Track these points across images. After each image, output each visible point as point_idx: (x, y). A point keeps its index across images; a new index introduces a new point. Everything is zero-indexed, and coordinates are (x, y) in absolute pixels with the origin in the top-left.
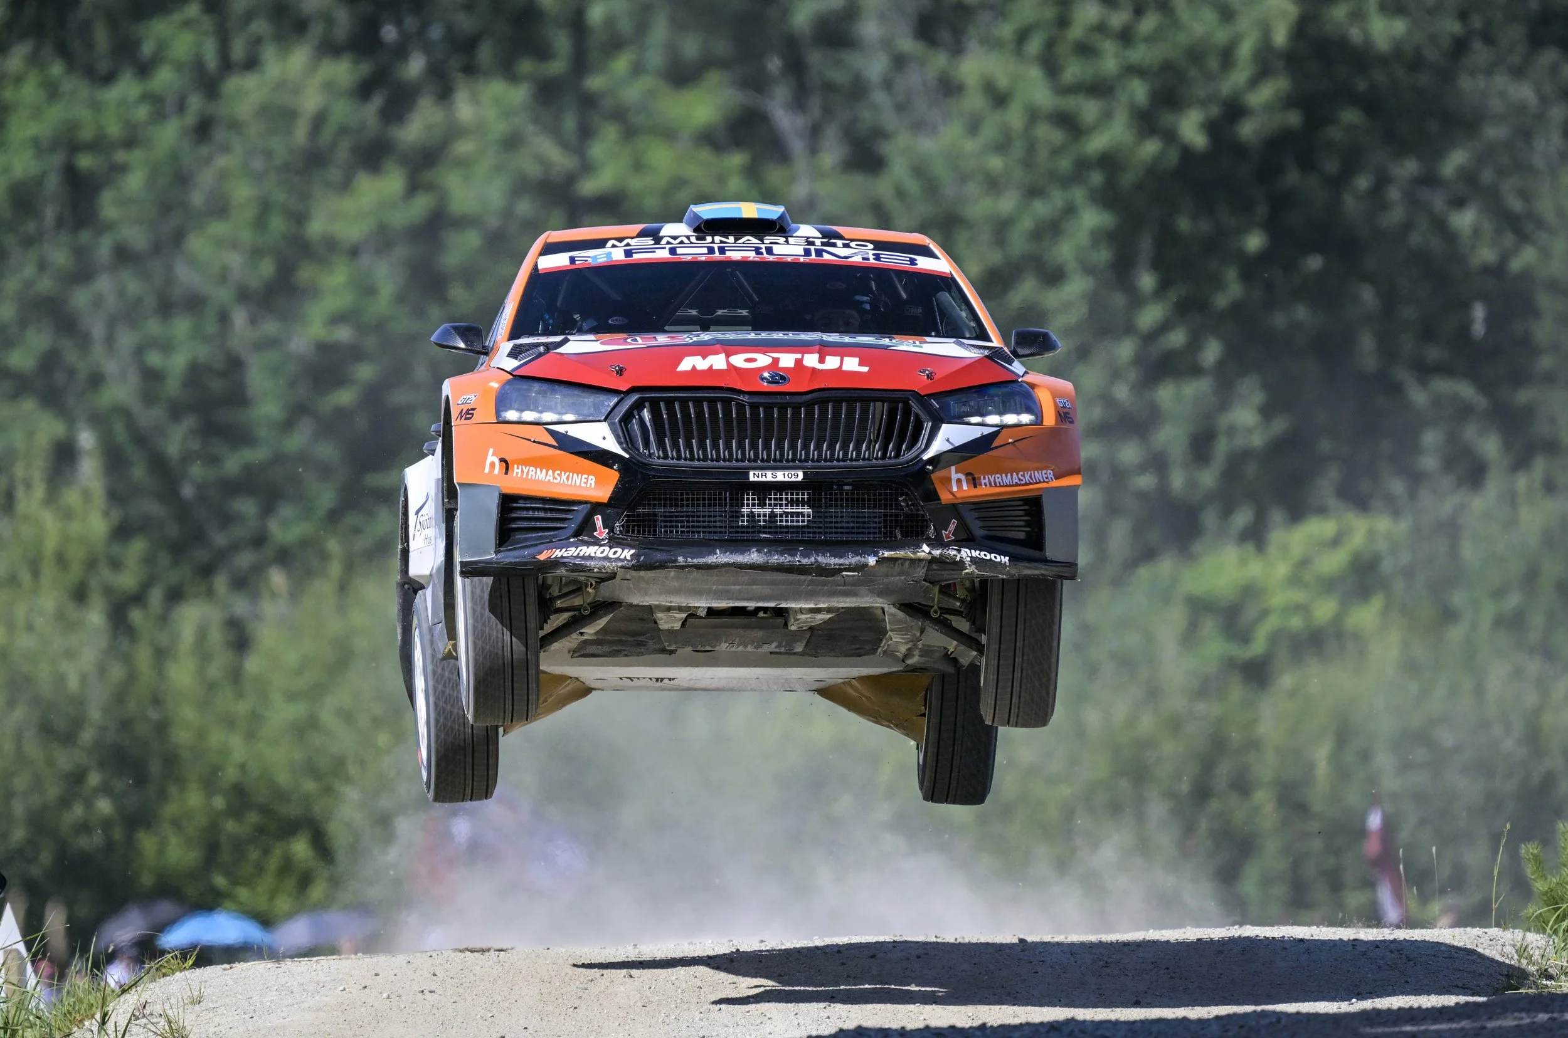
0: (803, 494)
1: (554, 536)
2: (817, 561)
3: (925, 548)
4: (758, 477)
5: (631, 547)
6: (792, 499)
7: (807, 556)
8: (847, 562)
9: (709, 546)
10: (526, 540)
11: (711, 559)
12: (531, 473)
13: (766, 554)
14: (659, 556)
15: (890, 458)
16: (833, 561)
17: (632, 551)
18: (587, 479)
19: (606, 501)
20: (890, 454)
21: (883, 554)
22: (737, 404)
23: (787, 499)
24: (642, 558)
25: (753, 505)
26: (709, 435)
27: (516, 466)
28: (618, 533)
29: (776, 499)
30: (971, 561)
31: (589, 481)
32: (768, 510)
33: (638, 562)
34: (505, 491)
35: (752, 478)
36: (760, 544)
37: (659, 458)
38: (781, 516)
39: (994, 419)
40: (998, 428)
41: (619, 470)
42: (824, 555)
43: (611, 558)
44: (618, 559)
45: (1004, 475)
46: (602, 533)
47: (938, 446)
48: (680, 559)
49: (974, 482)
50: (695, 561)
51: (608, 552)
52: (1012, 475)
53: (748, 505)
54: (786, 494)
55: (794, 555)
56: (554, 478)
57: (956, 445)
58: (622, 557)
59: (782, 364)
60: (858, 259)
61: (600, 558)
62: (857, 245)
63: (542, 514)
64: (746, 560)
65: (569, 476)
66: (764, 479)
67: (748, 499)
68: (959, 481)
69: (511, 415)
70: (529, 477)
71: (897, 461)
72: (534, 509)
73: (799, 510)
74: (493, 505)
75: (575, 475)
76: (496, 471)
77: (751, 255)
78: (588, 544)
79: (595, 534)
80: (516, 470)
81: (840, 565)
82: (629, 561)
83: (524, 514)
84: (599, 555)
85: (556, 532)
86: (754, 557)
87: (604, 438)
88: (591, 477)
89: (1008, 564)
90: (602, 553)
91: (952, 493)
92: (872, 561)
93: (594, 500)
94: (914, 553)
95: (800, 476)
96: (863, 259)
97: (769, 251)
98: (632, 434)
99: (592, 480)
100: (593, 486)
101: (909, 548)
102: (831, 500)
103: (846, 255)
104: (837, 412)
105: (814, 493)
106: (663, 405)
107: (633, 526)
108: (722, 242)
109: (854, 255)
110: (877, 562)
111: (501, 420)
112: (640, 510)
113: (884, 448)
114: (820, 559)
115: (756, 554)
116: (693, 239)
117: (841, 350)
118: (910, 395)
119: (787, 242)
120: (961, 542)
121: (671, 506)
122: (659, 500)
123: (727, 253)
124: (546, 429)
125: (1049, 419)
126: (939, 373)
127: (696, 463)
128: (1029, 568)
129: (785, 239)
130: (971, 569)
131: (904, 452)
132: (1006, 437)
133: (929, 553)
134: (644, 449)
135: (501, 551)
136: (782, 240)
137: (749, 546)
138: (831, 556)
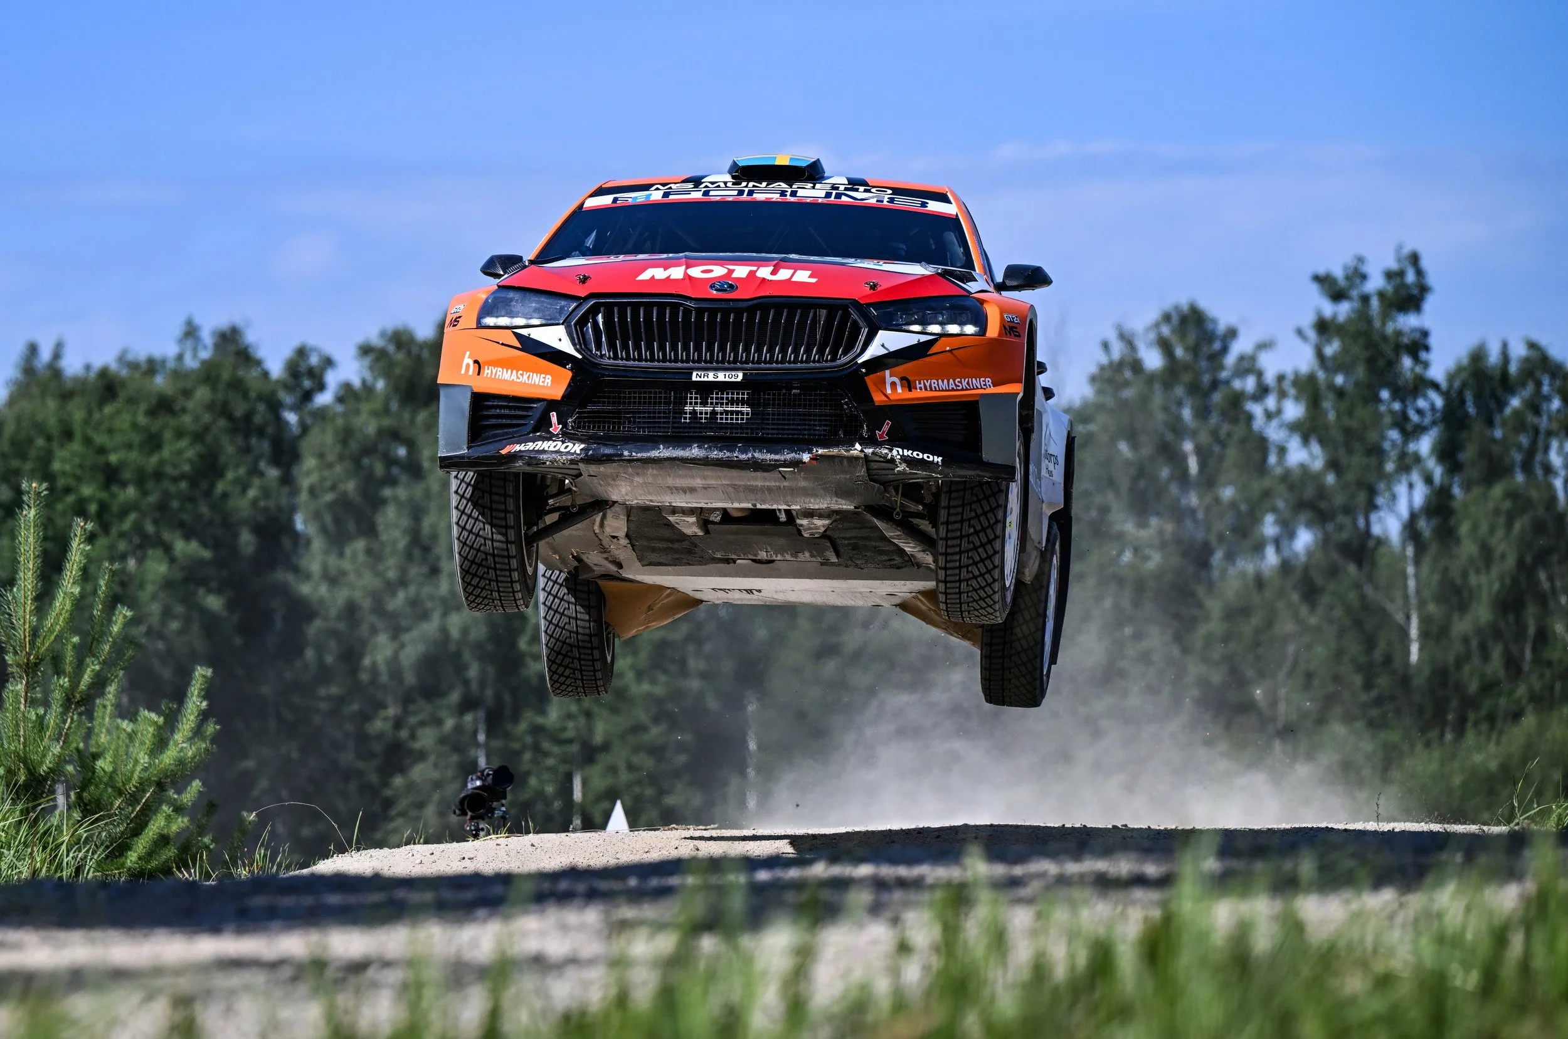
0: (743, 394)
1: (517, 432)
2: (753, 457)
3: (858, 446)
4: (700, 377)
5: (581, 441)
6: (732, 398)
7: (745, 452)
8: (782, 458)
9: (653, 441)
10: (494, 436)
11: (654, 454)
12: (498, 373)
13: (706, 449)
14: (608, 451)
15: (826, 361)
16: (769, 457)
17: (582, 446)
18: (544, 378)
19: (559, 399)
20: (827, 357)
21: (817, 451)
22: (685, 309)
23: (727, 398)
24: (591, 452)
25: (696, 403)
26: (657, 339)
27: (486, 367)
28: (570, 428)
29: (717, 398)
30: (901, 459)
31: (547, 381)
32: (709, 409)
33: (587, 455)
34: (475, 390)
35: (694, 378)
36: (701, 440)
37: (609, 358)
38: (721, 414)
39: (935, 329)
40: (934, 337)
41: (571, 370)
42: (760, 451)
43: (562, 452)
44: (568, 452)
45: (940, 381)
46: (556, 428)
47: (874, 350)
48: (626, 453)
49: (909, 385)
50: (639, 456)
51: (559, 445)
54: (728, 394)
55: (733, 451)
56: (518, 378)
57: (891, 350)
58: (572, 451)
59: (734, 275)
60: (874, 201)
62: (877, 191)
63: (507, 412)
64: (687, 455)
66: (706, 379)
67: (691, 398)
68: (893, 384)
70: (497, 377)
71: (834, 364)
72: (501, 407)
73: (739, 409)
74: (466, 403)
75: (535, 375)
76: (471, 372)
77: (776, 197)
78: (544, 439)
79: (551, 429)
80: (486, 371)
81: (776, 460)
82: (578, 454)
83: (493, 412)
84: (552, 449)
85: (518, 429)
86: (695, 452)
87: (560, 340)
88: (548, 376)
89: (940, 464)
90: (555, 447)
91: (886, 396)
92: (806, 457)
93: (550, 398)
94: (848, 451)
95: (739, 376)
96: (877, 201)
97: (794, 194)
98: (587, 337)
99: (548, 380)
100: (549, 385)
101: (843, 446)
102: (769, 399)
103: (863, 198)
104: (777, 317)
105: (753, 394)
106: (616, 310)
107: (585, 422)
108: (754, 186)
109: (870, 199)
110: (811, 459)
111: (480, 326)
112: (590, 408)
113: (821, 352)
114: (756, 455)
115: (696, 449)
116: (729, 184)
117: (796, 266)
118: (851, 303)
119: (813, 188)
120: (894, 441)
121: (619, 403)
122: (609, 397)
123: (755, 195)
124: (515, 334)
125: (993, 330)
126: (884, 285)
127: (643, 364)
128: (964, 468)
129: (812, 185)
130: (902, 467)
131: (841, 355)
132: (944, 345)
133: (862, 451)
134: (596, 351)
135: (474, 447)
136: (810, 185)
137: (690, 442)
138: (767, 452)
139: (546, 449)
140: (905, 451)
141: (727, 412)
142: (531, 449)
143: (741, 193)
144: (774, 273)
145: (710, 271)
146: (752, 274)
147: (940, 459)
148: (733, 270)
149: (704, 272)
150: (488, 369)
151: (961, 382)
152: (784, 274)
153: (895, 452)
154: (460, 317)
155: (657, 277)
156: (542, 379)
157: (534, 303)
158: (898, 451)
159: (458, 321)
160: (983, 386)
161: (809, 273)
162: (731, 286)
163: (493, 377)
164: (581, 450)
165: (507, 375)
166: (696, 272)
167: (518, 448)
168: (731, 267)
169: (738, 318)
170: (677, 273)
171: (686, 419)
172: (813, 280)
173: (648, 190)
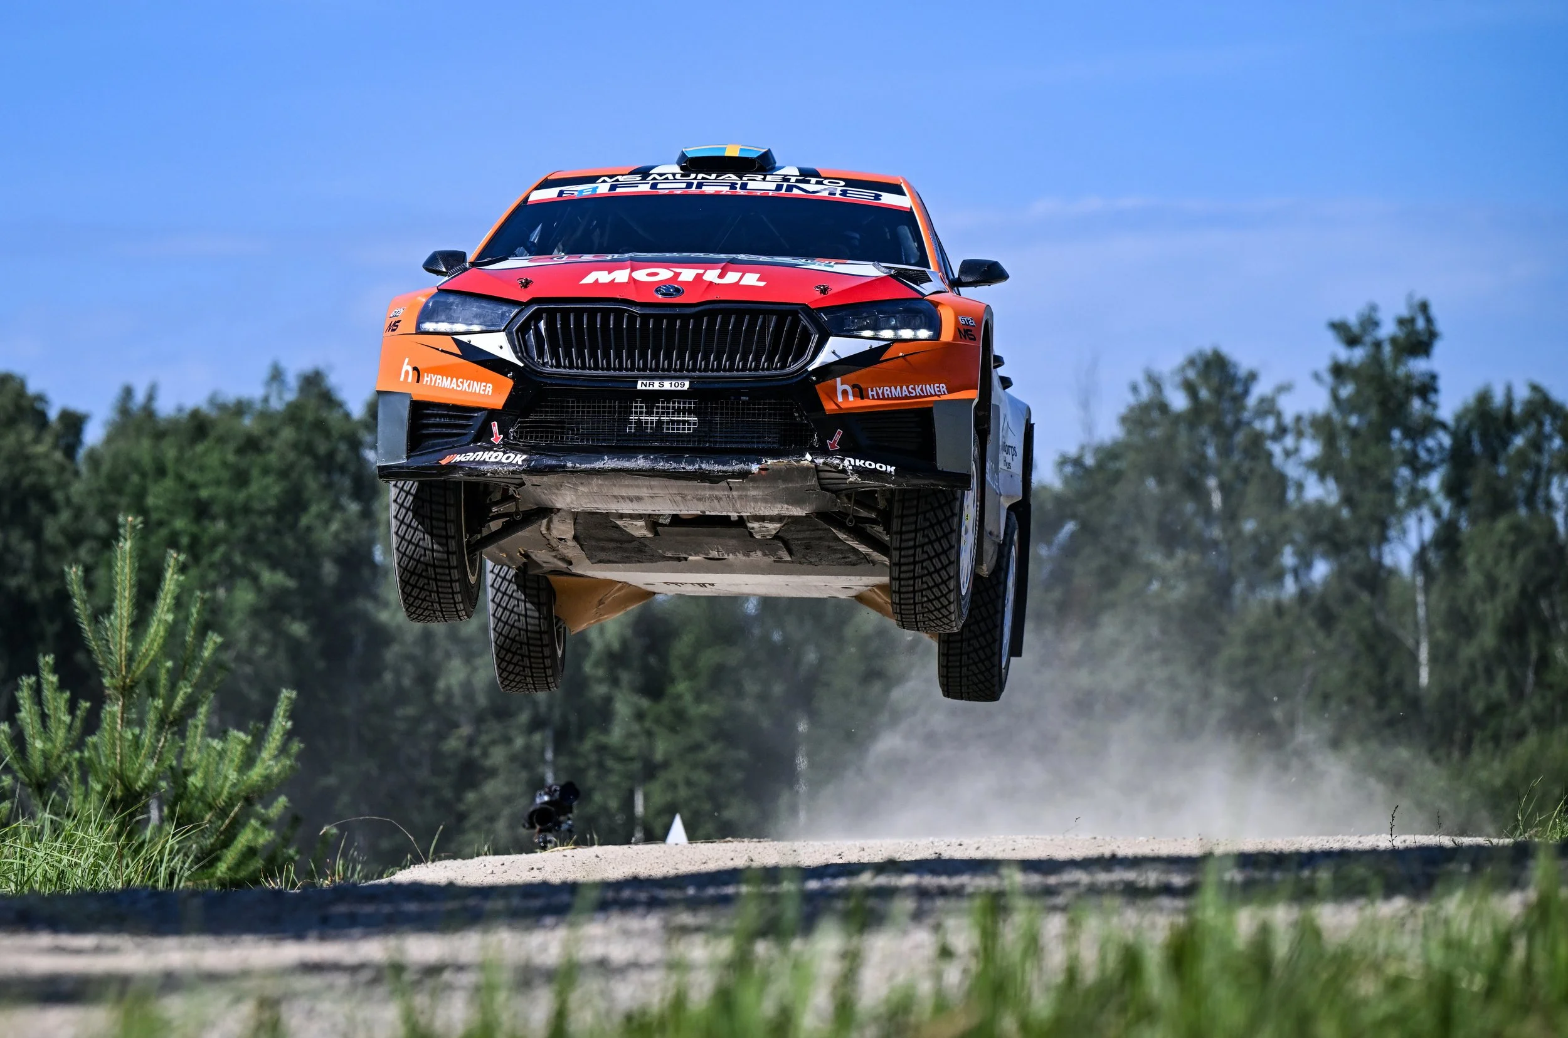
0: (690, 403)
1: (456, 441)
2: (701, 468)
3: (808, 457)
4: (646, 386)
5: (523, 452)
7: (692, 463)
8: (730, 469)
9: (598, 452)
10: (434, 446)
11: (598, 465)
12: (438, 381)
13: (652, 460)
14: (551, 462)
15: (776, 369)
16: (717, 468)
17: (524, 457)
18: (485, 386)
19: (501, 408)
20: (776, 364)
21: (766, 462)
22: (629, 315)
24: (533, 463)
25: (641, 413)
26: (600, 346)
27: (426, 374)
28: (512, 438)
29: (663, 408)
30: (853, 470)
31: (488, 389)
32: (655, 418)
33: (529, 467)
34: (415, 398)
35: (639, 387)
36: (647, 451)
37: (552, 366)
38: (668, 423)
39: (888, 334)
40: (886, 343)
41: (512, 378)
42: (708, 462)
43: (504, 463)
44: (510, 464)
45: (893, 388)
46: (497, 438)
47: (825, 357)
48: (569, 464)
49: (861, 393)
50: (583, 466)
51: (500, 456)
52: (901, 388)
53: (636, 413)
54: (674, 403)
55: (680, 462)
57: (842, 357)
58: (514, 462)
59: (681, 278)
60: (825, 194)
61: (493, 463)
62: (829, 182)
63: (447, 421)
64: (632, 466)
66: (651, 388)
67: (636, 407)
68: (845, 392)
70: (437, 385)
71: (783, 371)
72: (441, 416)
73: (686, 419)
74: (405, 412)
75: (475, 383)
76: (410, 379)
77: (725, 190)
79: (492, 439)
80: (426, 379)
81: (724, 472)
82: (520, 466)
83: (432, 421)
84: (492, 460)
85: (459, 438)
86: (641, 462)
87: (501, 347)
88: (489, 385)
89: (893, 473)
90: (496, 457)
91: (837, 405)
92: (755, 468)
93: (491, 407)
94: (798, 461)
96: (830, 194)
97: (744, 186)
98: (529, 344)
99: (490, 388)
100: (490, 394)
101: (793, 456)
102: (716, 408)
103: (815, 190)
104: (724, 323)
105: (700, 403)
106: (558, 316)
107: (527, 432)
108: (703, 178)
109: (823, 191)
110: (760, 469)
111: (420, 332)
112: (533, 417)
113: (770, 359)
114: (703, 466)
115: (642, 460)
116: (678, 176)
117: (745, 267)
118: (801, 309)
119: (764, 179)
120: (845, 452)
121: (562, 412)
122: (552, 407)
123: (704, 188)
124: (454, 339)
125: (948, 334)
126: (835, 288)
127: (587, 372)
128: (918, 477)
129: (763, 177)
130: (853, 478)
131: (790, 363)
132: (898, 351)
133: (812, 461)
134: (538, 358)
135: (413, 456)
136: (761, 177)
137: (636, 453)
138: (715, 463)
139: (487, 460)
140: (857, 461)
141: (673, 422)
142: (471, 459)
143: (689, 185)
144: (721, 276)
145: (656, 274)
146: (699, 277)
148: (680, 274)
149: (649, 275)
150: (428, 377)
152: (732, 277)
153: (846, 463)
154: (399, 321)
155: (600, 281)
156: (483, 388)
157: (474, 308)
158: (850, 461)
159: (397, 326)
161: (758, 276)
162: (677, 290)
163: (433, 384)
164: (523, 461)
165: (445, 383)
166: (641, 275)
167: (458, 458)
168: (678, 270)
169: (684, 325)
171: (631, 429)
172: (762, 284)
173: (594, 182)
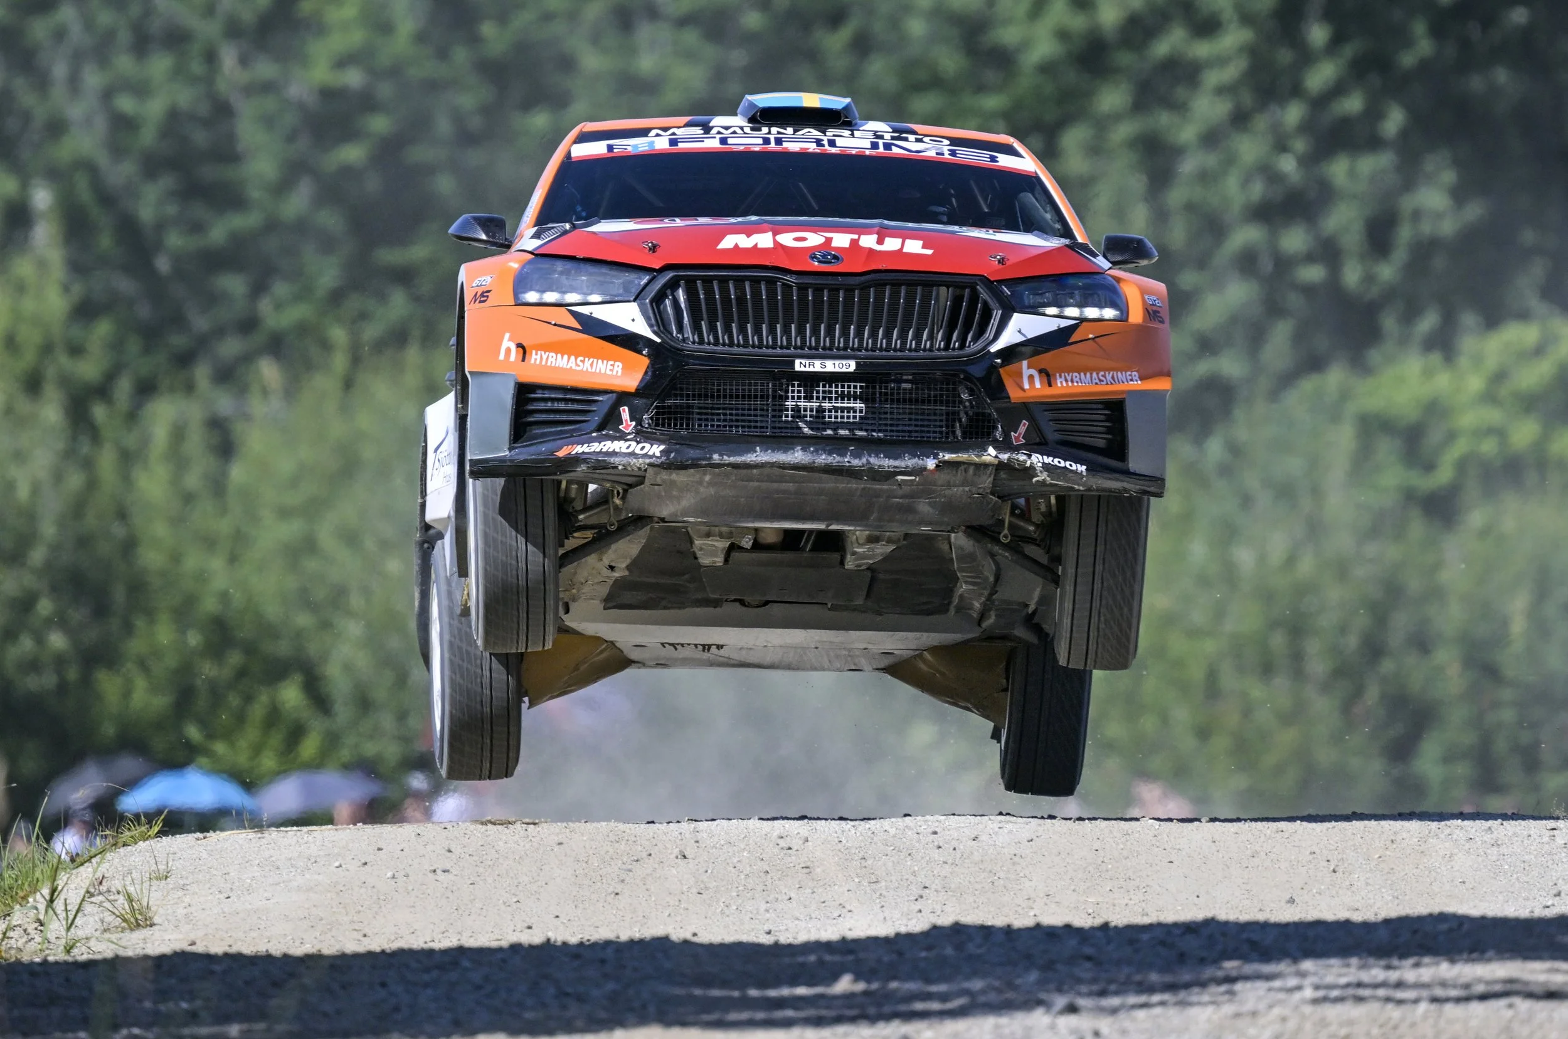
0: (855, 387)
1: (575, 430)
2: (869, 462)
3: (991, 451)
4: (805, 366)
5: (660, 442)
6: (843, 392)
7: (859, 457)
8: (903, 464)
9: (748, 443)
10: (544, 435)
11: (751, 458)
12: (550, 359)
13: (812, 453)
14: (692, 453)
15: (954, 349)
16: (888, 464)
17: (662, 447)
19: (633, 390)
20: (955, 344)
21: (944, 456)
22: (784, 284)
24: (673, 455)
25: (799, 398)
26: (751, 320)
27: (534, 352)
28: (646, 426)
30: (1043, 467)
31: (616, 368)
32: (815, 405)
33: (668, 459)
34: (521, 380)
36: (806, 442)
37: (694, 343)
39: (1072, 312)
40: (1074, 322)
41: (649, 356)
42: (877, 456)
47: (1009, 337)
48: (716, 457)
49: (1047, 375)
50: (732, 459)
52: (1091, 374)
55: (843, 455)
56: (577, 365)
57: (1029, 337)
59: (834, 244)
60: (932, 154)
62: (931, 140)
63: (562, 406)
64: (789, 459)
65: (593, 362)
66: (811, 369)
67: (793, 391)
68: (1031, 377)
69: (532, 297)
70: (549, 364)
71: (961, 352)
72: (553, 400)
74: (508, 395)
75: (600, 361)
76: (513, 358)
77: (812, 147)
78: (613, 439)
79: (621, 427)
80: (534, 356)
81: (895, 467)
82: (658, 457)
83: (542, 406)
84: (624, 450)
85: (577, 426)
86: (798, 456)
87: (633, 320)
89: (1084, 474)
90: (628, 448)
91: (1023, 391)
93: (619, 389)
94: (978, 456)
95: (851, 366)
96: (937, 154)
97: (832, 143)
98: (665, 317)
99: (618, 367)
100: (619, 374)
101: (973, 450)
102: (885, 394)
103: (918, 149)
104: (895, 295)
105: (867, 387)
106: (700, 284)
107: (664, 419)
108: (779, 133)
109: (927, 150)
110: (937, 466)
111: (518, 302)
112: (670, 401)
113: (947, 338)
114: (873, 460)
115: (800, 453)
116: (747, 130)
118: (979, 280)
119: (853, 135)
120: (1031, 446)
122: (694, 390)
123: (784, 144)
124: (570, 311)
125: (1136, 316)
126: (1011, 259)
127: (735, 349)
128: (1108, 477)
129: (850, 133)
130: (1043, 476)
131: (970, 342)
132: (1087, 331)
133: (996, 457)
134: (677, 333)
135: (516, 448)
136: (847, 133)
137: (793, 444)
138: (885, 457)
139: (617, 450)
140: (1045, 457)
141: (836, 409)
142: (598, 450)
143: (766, 141)
145: (804, 239)
146: (854, 243)
147: (1084, 467)
150: (536, 354)
151: (1104, 376)
152: (892, 244)
155: (741, 246)
156: (610, 367)
157: (588, 275)
159: (487, 296)
160: (1129, 383)
162: (835, 257)
163: (543, 363)
164: (661, 452)
165: (561, 362)
166: (787, 239)
167: (579, 449)
169: (849, 297)
170: (764, 240)
172: (929, 252)
173: (646, 136)
